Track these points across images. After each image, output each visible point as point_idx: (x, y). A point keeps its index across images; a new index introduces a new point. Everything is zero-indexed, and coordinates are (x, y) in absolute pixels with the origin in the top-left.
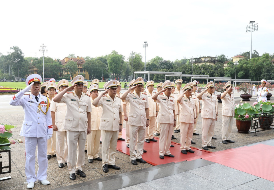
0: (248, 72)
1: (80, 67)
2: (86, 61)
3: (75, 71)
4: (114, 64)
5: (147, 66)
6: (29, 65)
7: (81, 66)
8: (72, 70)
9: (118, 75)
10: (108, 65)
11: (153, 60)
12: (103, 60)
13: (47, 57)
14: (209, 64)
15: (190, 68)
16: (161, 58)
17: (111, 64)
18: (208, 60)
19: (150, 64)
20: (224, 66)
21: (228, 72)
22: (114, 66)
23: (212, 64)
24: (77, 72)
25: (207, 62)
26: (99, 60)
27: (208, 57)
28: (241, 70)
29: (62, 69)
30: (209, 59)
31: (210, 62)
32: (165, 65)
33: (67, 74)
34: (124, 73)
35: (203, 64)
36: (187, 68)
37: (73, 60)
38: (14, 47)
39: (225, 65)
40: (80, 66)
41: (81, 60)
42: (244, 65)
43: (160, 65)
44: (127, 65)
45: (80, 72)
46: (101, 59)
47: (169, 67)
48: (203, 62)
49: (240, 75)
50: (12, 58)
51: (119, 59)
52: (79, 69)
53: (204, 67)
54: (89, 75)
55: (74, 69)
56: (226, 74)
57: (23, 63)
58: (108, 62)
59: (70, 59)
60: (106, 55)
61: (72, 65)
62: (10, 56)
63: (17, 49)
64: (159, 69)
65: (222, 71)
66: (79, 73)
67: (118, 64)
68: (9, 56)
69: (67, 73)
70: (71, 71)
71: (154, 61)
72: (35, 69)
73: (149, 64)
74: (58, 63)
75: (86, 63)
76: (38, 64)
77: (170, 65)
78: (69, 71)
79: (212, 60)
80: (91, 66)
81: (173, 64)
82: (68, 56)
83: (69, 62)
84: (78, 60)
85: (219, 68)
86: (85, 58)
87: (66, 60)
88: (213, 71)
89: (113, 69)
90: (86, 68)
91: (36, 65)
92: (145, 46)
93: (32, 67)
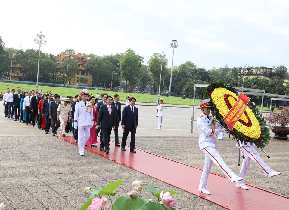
1: (81, 68)
2: (90, 60)
3: (74, 73)
4: (128, 67)
5: (174, 74)
6: (9, 59)
8: (69, 71)
9: (132, 83)
10: (120, 68)
11: (181, 66)
12: (113, 61)
13: (36, 51)
14: (262, 77)
15: (235, 81)
16: (193, 64)
17: (124, 67)
18: (262, 72)
19: (178, 72)
20: (285, 82)
22: (129, 70)
23: (267, 78)
24: (77, 74)
25: (260, 75)
26: (108, 61)
27: (262, 68)
29: (57, 69)
30: (263, 70)
31: (264, 76)
32: (199, 74)
33: (63, 76)
34: (140, 80)
35: (255, 77)
36: (231, 81)
37: (72, 57)
39: (286, 81)
40: (81, 66)
41: (83, 58)
43: (192, 74)
44: (146, 70)
45: (81, 75)
46: (111, 59)
47: (205, 77)
48: (254, 74)
51: (135, 61)
52: (79, 70)
53: (256, 81)
54: (92, 80)
55: (73, 69)
56: (287, 93)
57: (2, 56)
58: (121, 63)
59: (68, 56)
60: (118, 55)
61: (71, 65)
64: (190, 79)
65: (281, 88)
66: (78, 76)
67: (134, 67)
70: (68, 73)
71: (183, 68)
72: (18, 65)
73: (176, 72)
74: (51, 60)
75: (90, 63)
76: (23, 60)
77: (207, 76)
78: (66, 73)
79: (267, 72)
80: (97, 67)
81: (209, 74)
82: (65, 52)
83: (67, 60)
84: (79, 58)
85: (278, 85)
86: (88, 57)
87: (62, 57)
88: (268, 88)
89: (126, 75)
90: (89, 70)
91: (20, 60)
92: (173, 46)
93: (14, 62)
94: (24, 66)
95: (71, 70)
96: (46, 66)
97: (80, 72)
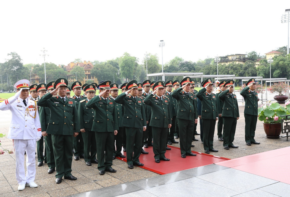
0: (286, 70)
1: (87, 73)
2: (94, 65)
3: (82, 78)
4: (126, 67)
5: (165, 69)
6: (29, 73)
7: (89, 72)
8: (78, 76)
10: (120, 69)
11: (171, 61)
12: (114, 64)
13: (50, 63)
14: (237, 63)
15: (215, 69)
16: (181, 58)
17: (123, 68)
18: (237, 59)
19: (169, 66)
20: (256, 65)
21: (262, 71)
22: (127, 70)
23: (242, 63)
24: (85, 78)
25: (235, 60)
26: (109, 64)
27: (236, 55)
28: (277, 69)
29: (67, 76)
30: (238, 57)
31: (239, 61)
32: (186, 66)
34: (138, 77)
35: (231, 63)
36: (212, 68)
37: (79, 65)
38: (11, 53)
39: (257, 63)
40: (87, 72)
41: (88, 65)
42: (281, 63)
43: (180, 66)
44: (142, 68)
45: (88, 78)
46: (111, 63)
47: (191, 68)
48: (231, 61)
49: (276, 74)
50: (10, 65)
51: (132, 62)
52: (86, 75)
53: (232, 66)
55: (81, 75)
57: (22, 71)
58: (120, 66)
59: (76, 65)
60: (118, 58)
61: (79, 71)
62: (8, 63)
63: (15, 55)
65: (254, 70)
66: (86, 80)
67: (131, 67)
68: (6, 63)
69: (73, 80)
70: (77, 78)
71: (173, 63)
72: (37, 77)
73: (167, 66)
74: (62, 70)
75: (94, 68)
76: (40, 72)
78: (75, 78)
79: (241, 58)
80: (100, 71)
81: (195, 65)
82: (74, 61)
83: (75, 68)
84: (85, 65)
85: (250, 67)
86: (93, 63)
87: (71, 66)
88: (242, 71)
89: (125, 74)
90: (94, 74)
91: (37, 72)
92: (161, 45)
93: (33, 75)
94: (41, 77)
95: (79, 75)
96: (59, 75)
97: (87, 76)
